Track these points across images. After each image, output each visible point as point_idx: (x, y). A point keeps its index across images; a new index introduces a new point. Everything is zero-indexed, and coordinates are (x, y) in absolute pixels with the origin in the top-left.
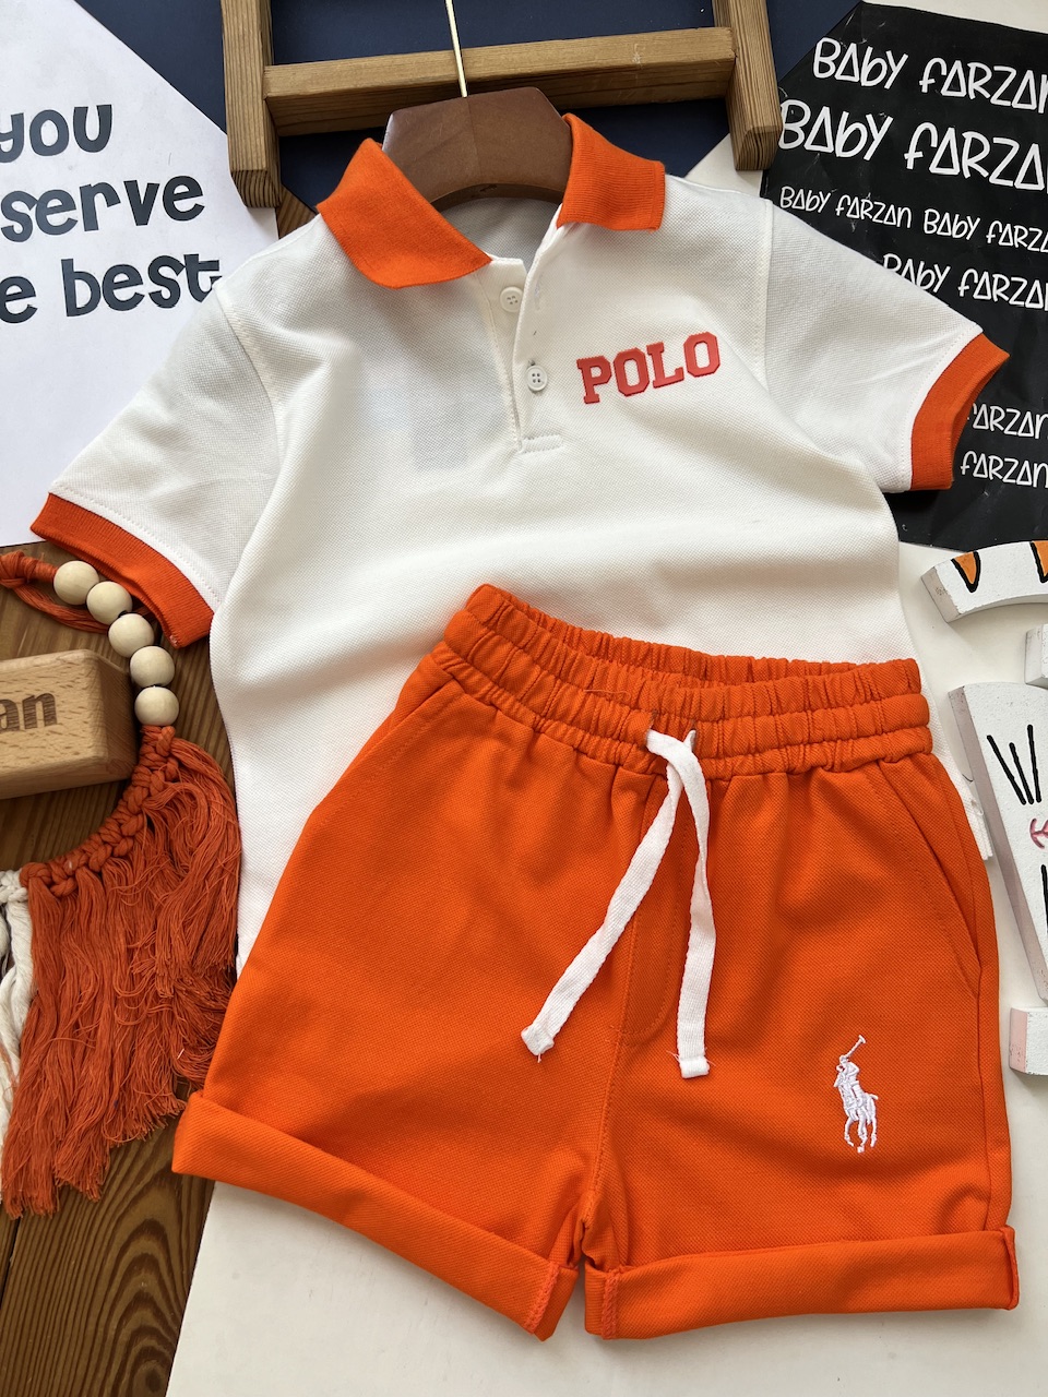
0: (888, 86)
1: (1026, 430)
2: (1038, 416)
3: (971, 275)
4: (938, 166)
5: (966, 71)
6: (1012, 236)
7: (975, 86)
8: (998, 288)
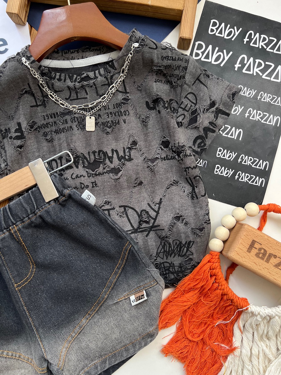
0: (233, 39)
1: (260, 166)
2: (264, 162)
3: (251, 110)
4: (245, 70)
5: (260, 37)
6: (266, 98)
7: (262, 44)
8: (258, 116)
